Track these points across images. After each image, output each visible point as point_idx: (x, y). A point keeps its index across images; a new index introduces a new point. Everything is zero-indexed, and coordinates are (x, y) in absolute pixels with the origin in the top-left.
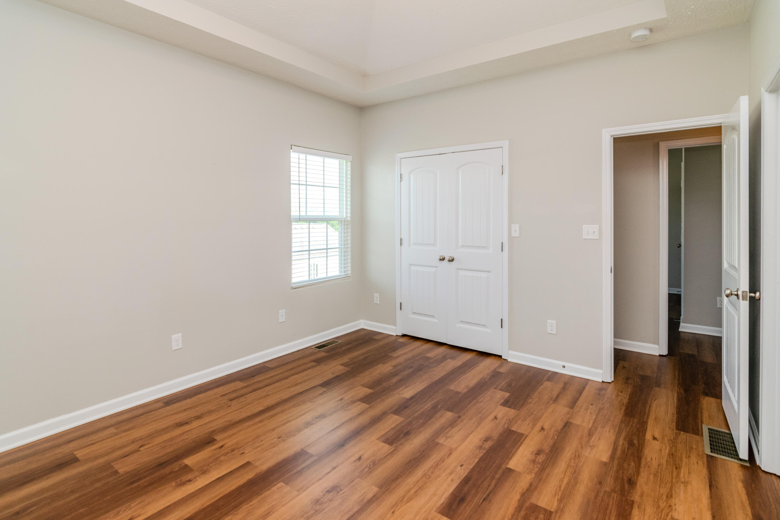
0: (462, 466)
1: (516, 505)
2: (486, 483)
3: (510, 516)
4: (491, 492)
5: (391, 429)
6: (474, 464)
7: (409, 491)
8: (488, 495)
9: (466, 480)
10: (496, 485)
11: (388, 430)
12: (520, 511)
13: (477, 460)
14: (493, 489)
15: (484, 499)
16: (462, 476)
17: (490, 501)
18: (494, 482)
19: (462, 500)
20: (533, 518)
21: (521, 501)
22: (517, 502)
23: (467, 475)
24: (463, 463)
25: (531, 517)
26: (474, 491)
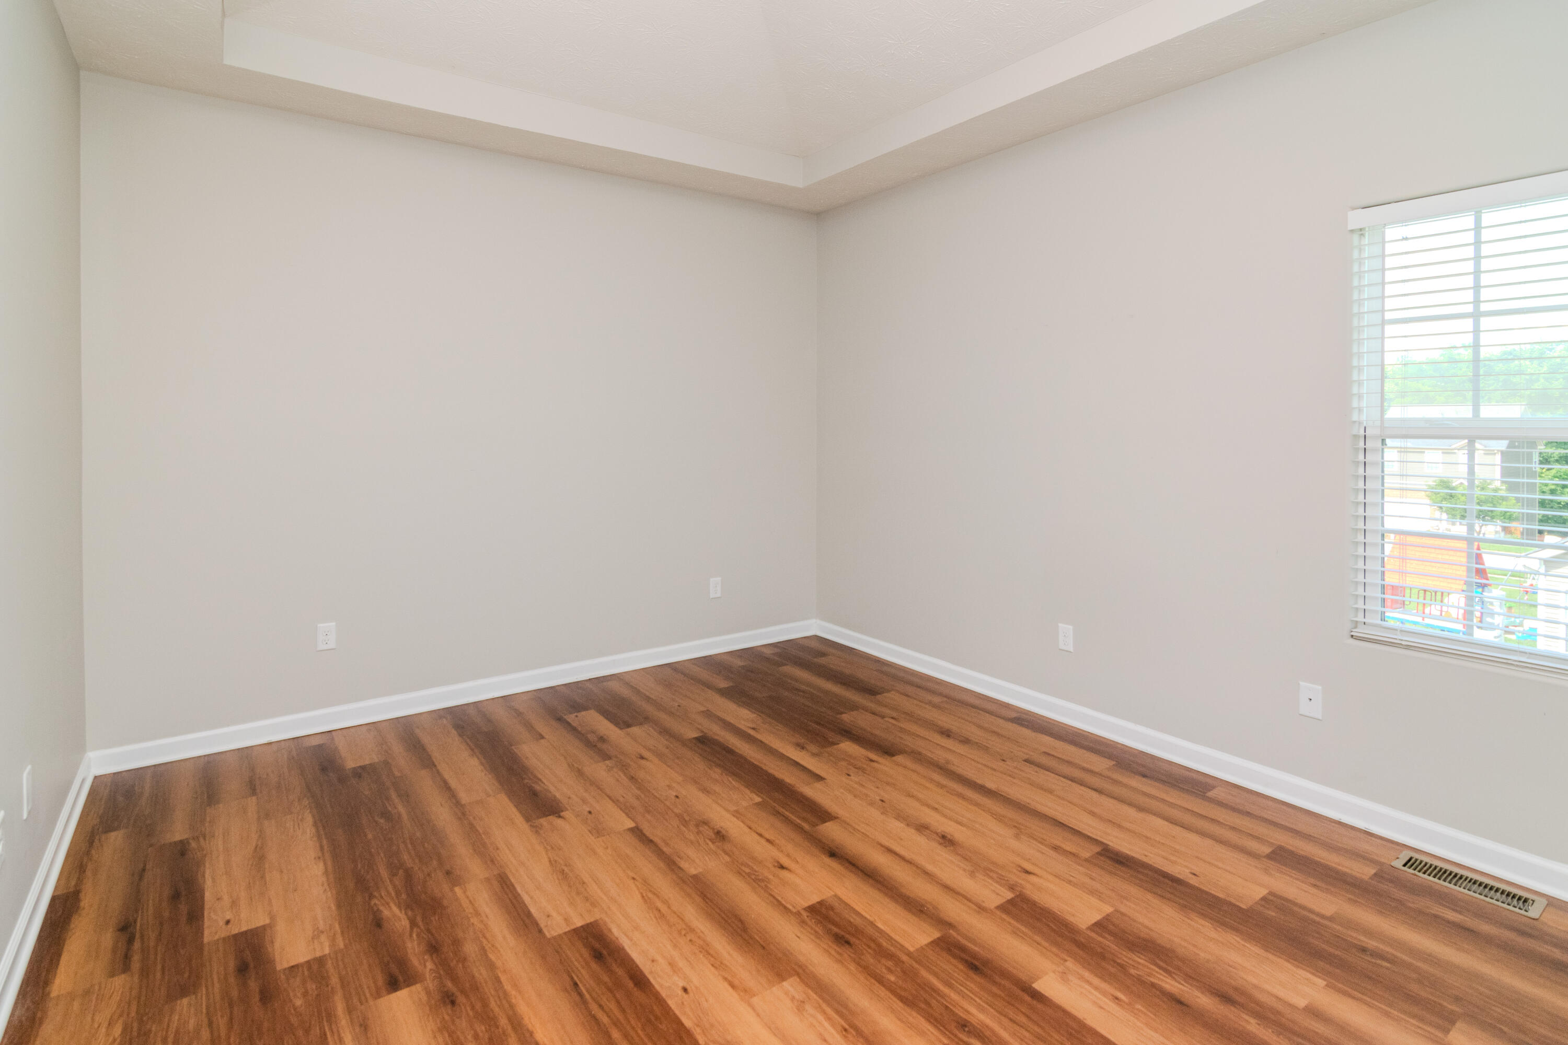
0: (685, 990)
1: (526, 1021)
2: (612, 1006)
3: (513, 1001)
4: (585, 1002)
5: (872, 923)
6: (677, 1012)
7: (665, 902)
8: (580, 994)
9: (640, 980)
10: (594, 1017)
11: (868, 917)
12: (509, 1019)
13: (687, 1023)
14: (587, 1008)
15: (576, 984)
16: (654, 978)
17: (566, 990)
18: (605, 1019)
19: (598, 956)
20: (482, 1032)
21: (527, 1035)
22: (530, 1027)
23: (653, 987)
24: (691, 994)
25: (486, 1028)
26: (606, 978)
